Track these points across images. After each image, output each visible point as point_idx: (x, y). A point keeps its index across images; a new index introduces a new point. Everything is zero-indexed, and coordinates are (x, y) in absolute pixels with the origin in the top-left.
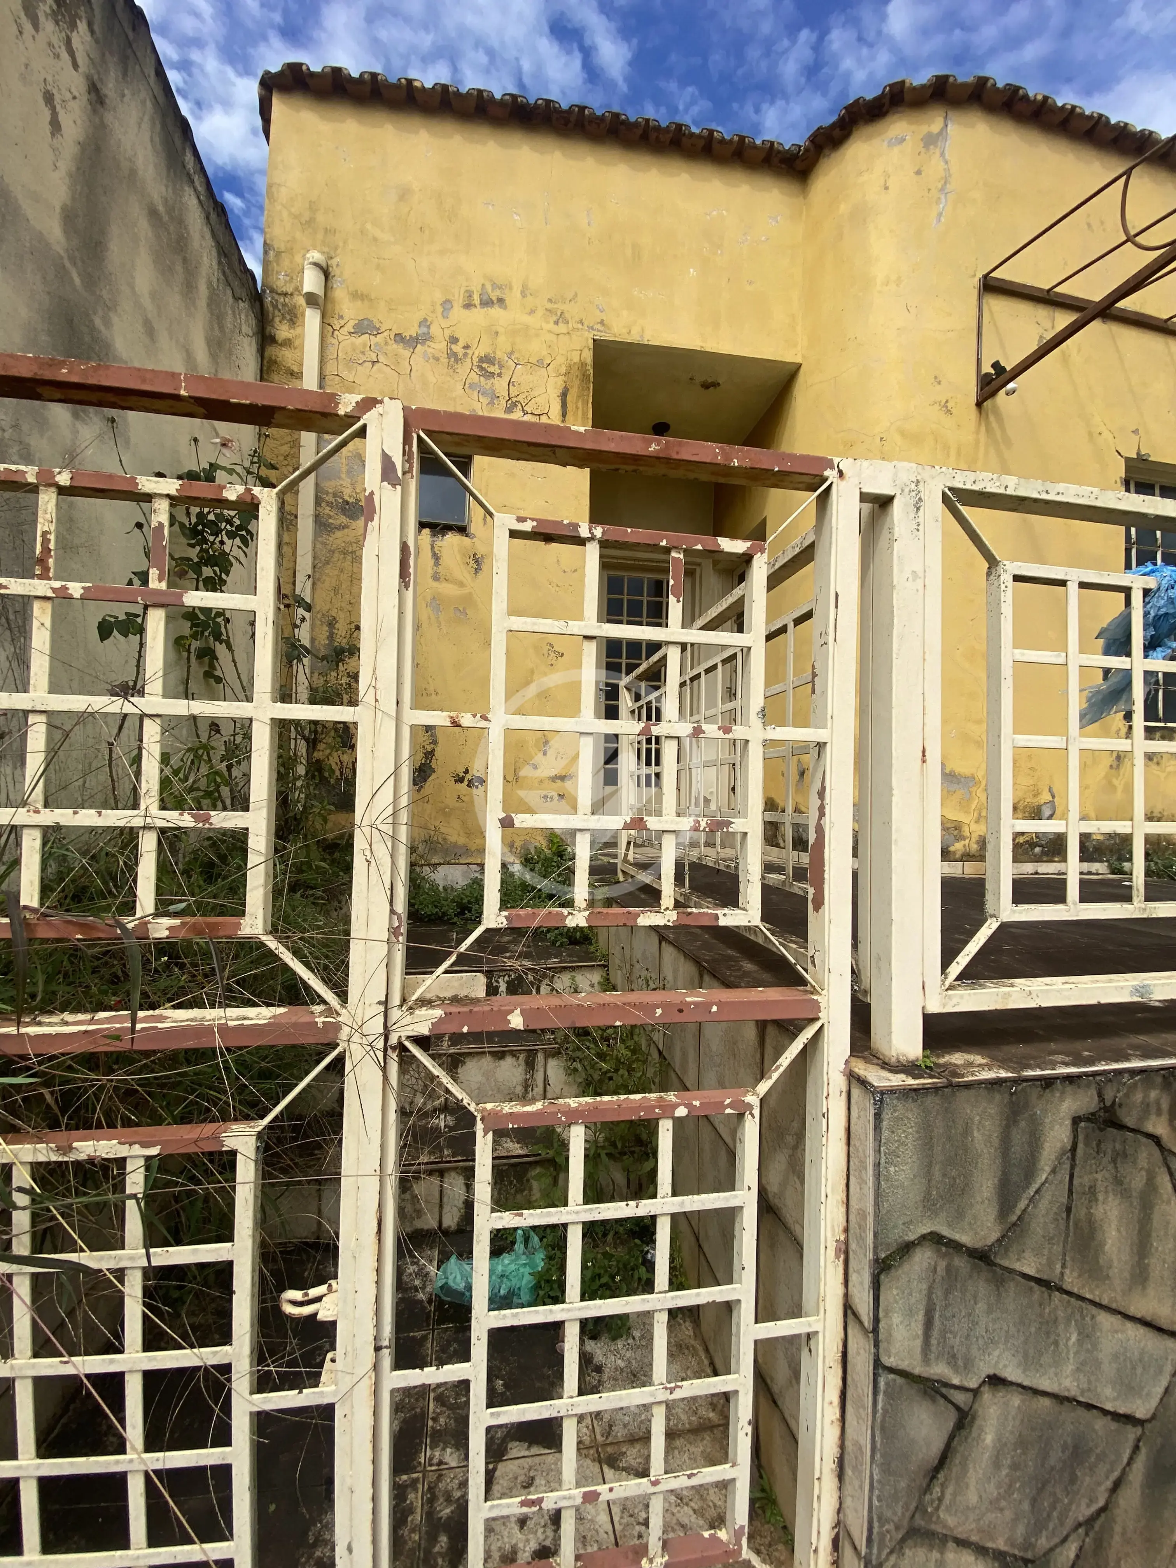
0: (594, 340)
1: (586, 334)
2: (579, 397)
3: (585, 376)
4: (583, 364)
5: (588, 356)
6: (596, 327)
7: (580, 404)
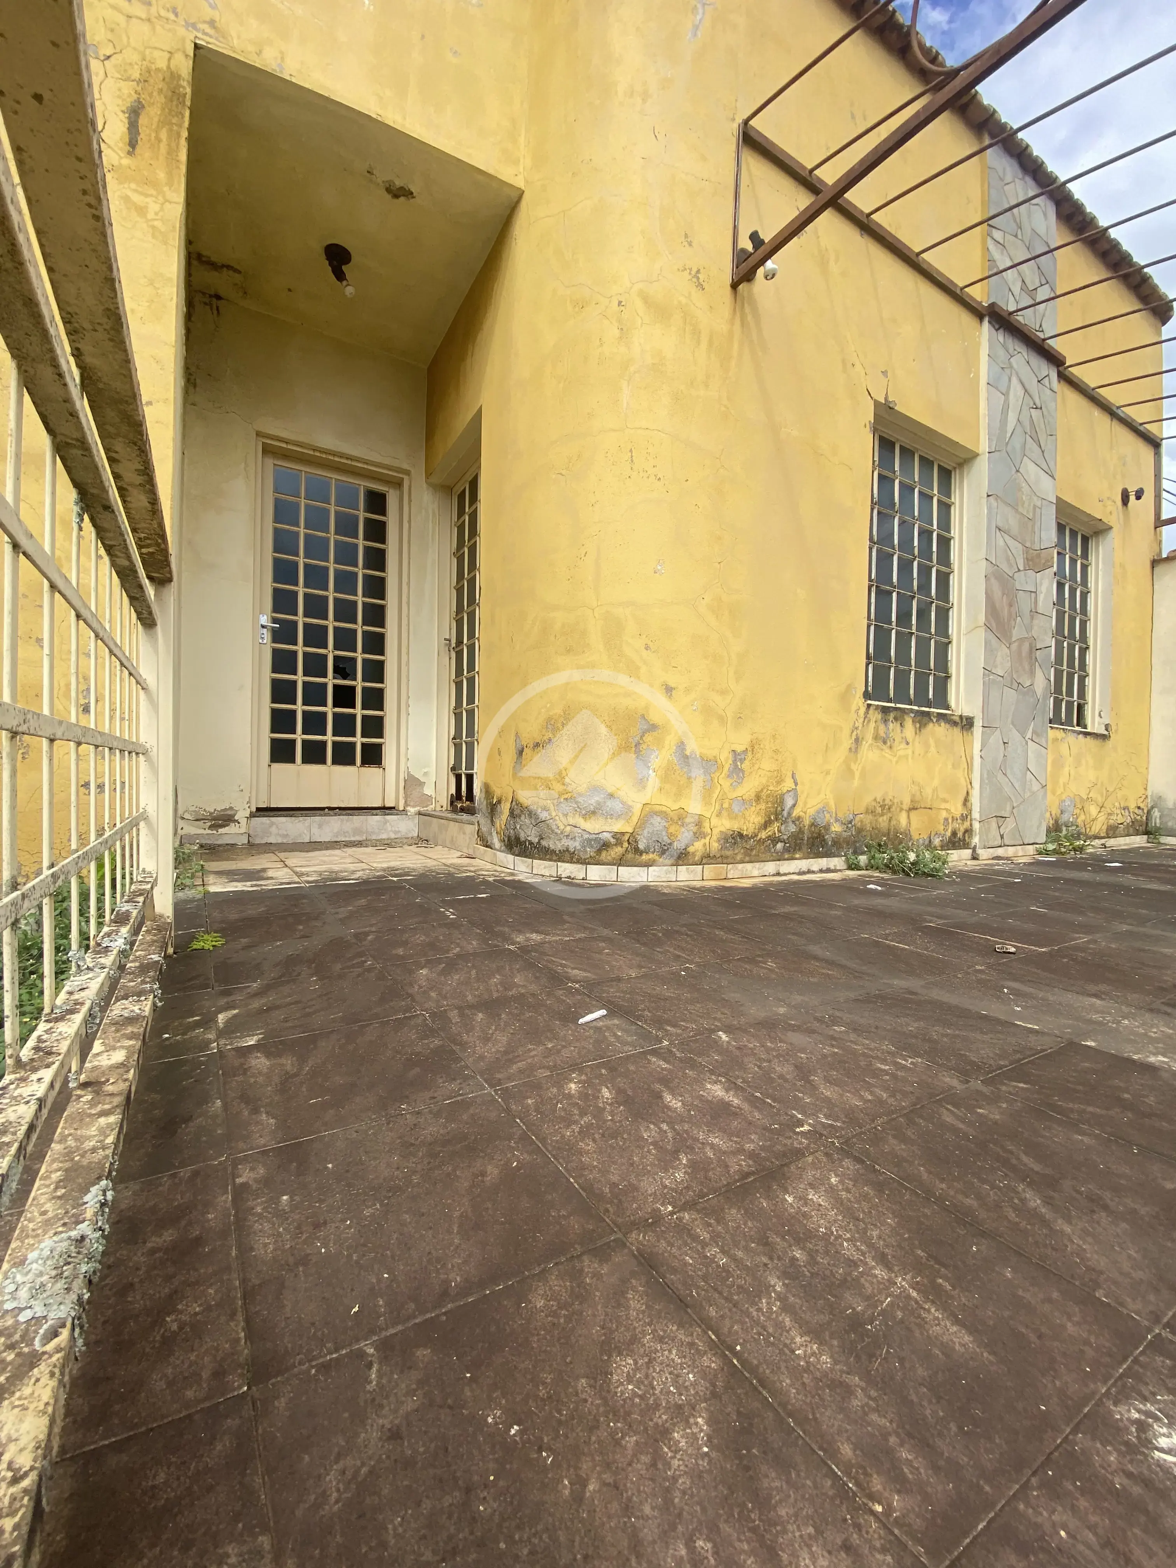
0: (197, 46)
1: (182, 31)
2: (162, 123)
3: (175, 95)
4: (173, 77)
5: (184, 66)
6: (201, 26)
7: (164, 135)
